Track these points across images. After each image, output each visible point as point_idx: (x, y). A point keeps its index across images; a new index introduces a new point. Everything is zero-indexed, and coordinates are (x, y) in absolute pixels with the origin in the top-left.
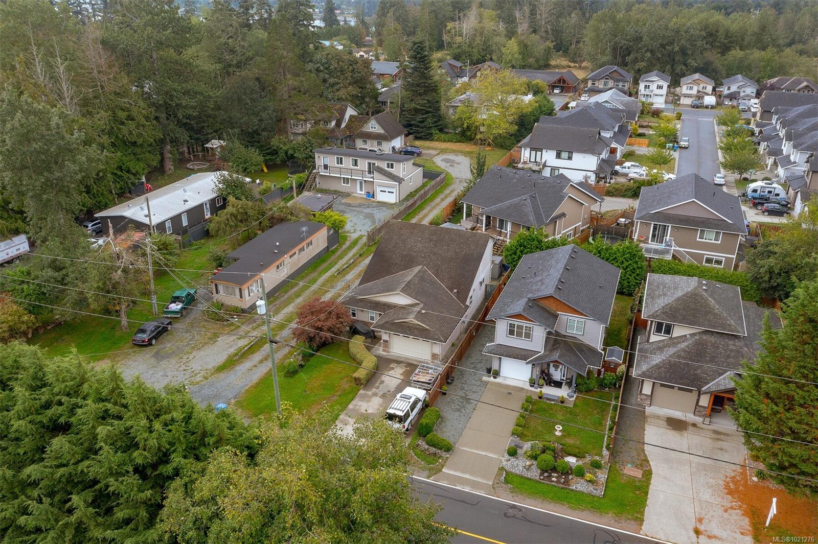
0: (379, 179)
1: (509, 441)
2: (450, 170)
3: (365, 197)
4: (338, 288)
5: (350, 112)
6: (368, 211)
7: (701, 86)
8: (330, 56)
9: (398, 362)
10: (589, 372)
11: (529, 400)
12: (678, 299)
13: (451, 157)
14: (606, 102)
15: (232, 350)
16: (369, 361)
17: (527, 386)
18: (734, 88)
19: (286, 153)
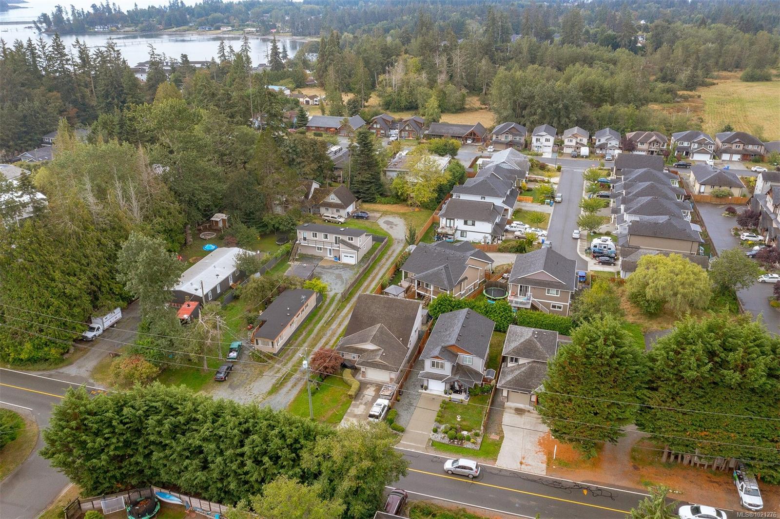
0: (343, 248)
1: (433, 425)
2: (390, 232)
3: (333, 259)
4: (328, 335)
5: (315, 185)
6: (337, 272)
7: (579, 138)
8: (296, 142)
9: (371, 384)
10: (476, 385)
11: (444, 402)
12: (521, 344)
13: (390, 219)
14: (504, 162)
15: (274, 381)
16: (355, 385)
17: (443, 394)
18: (603, 141)
19: (274, 226)
